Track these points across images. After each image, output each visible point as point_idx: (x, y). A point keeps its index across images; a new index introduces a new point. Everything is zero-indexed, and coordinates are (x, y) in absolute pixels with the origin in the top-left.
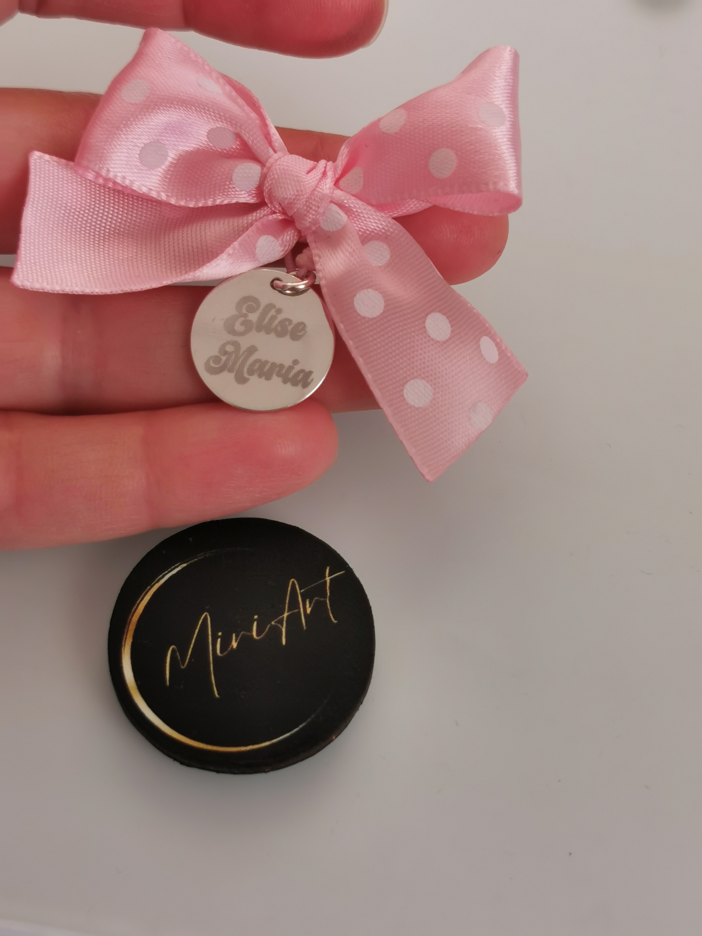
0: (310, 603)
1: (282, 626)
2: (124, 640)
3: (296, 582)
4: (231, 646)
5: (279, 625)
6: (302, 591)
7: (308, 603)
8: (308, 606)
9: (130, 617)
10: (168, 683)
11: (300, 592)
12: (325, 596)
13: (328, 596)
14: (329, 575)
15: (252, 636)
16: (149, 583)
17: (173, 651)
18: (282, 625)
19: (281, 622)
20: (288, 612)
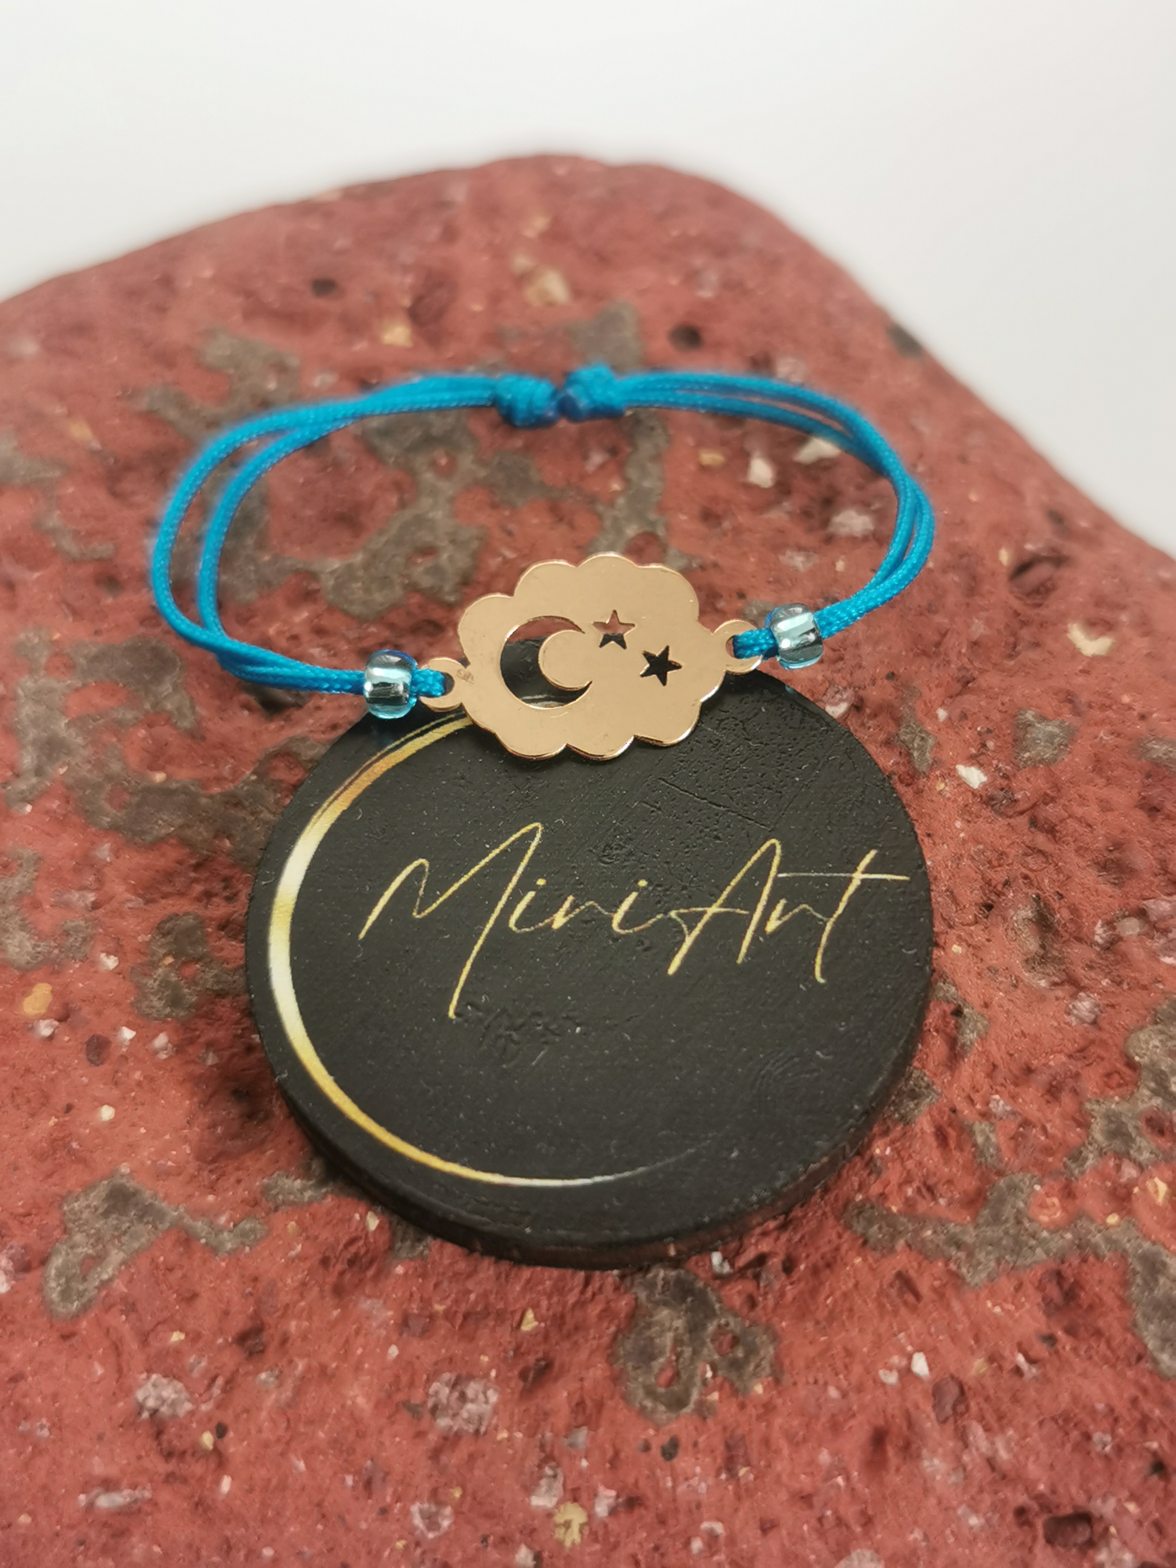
0: (784, 912)
1: (690, 933)
6: (781, 875)
7: (779, 907)
8: (776, 913)
13: (835, 916)
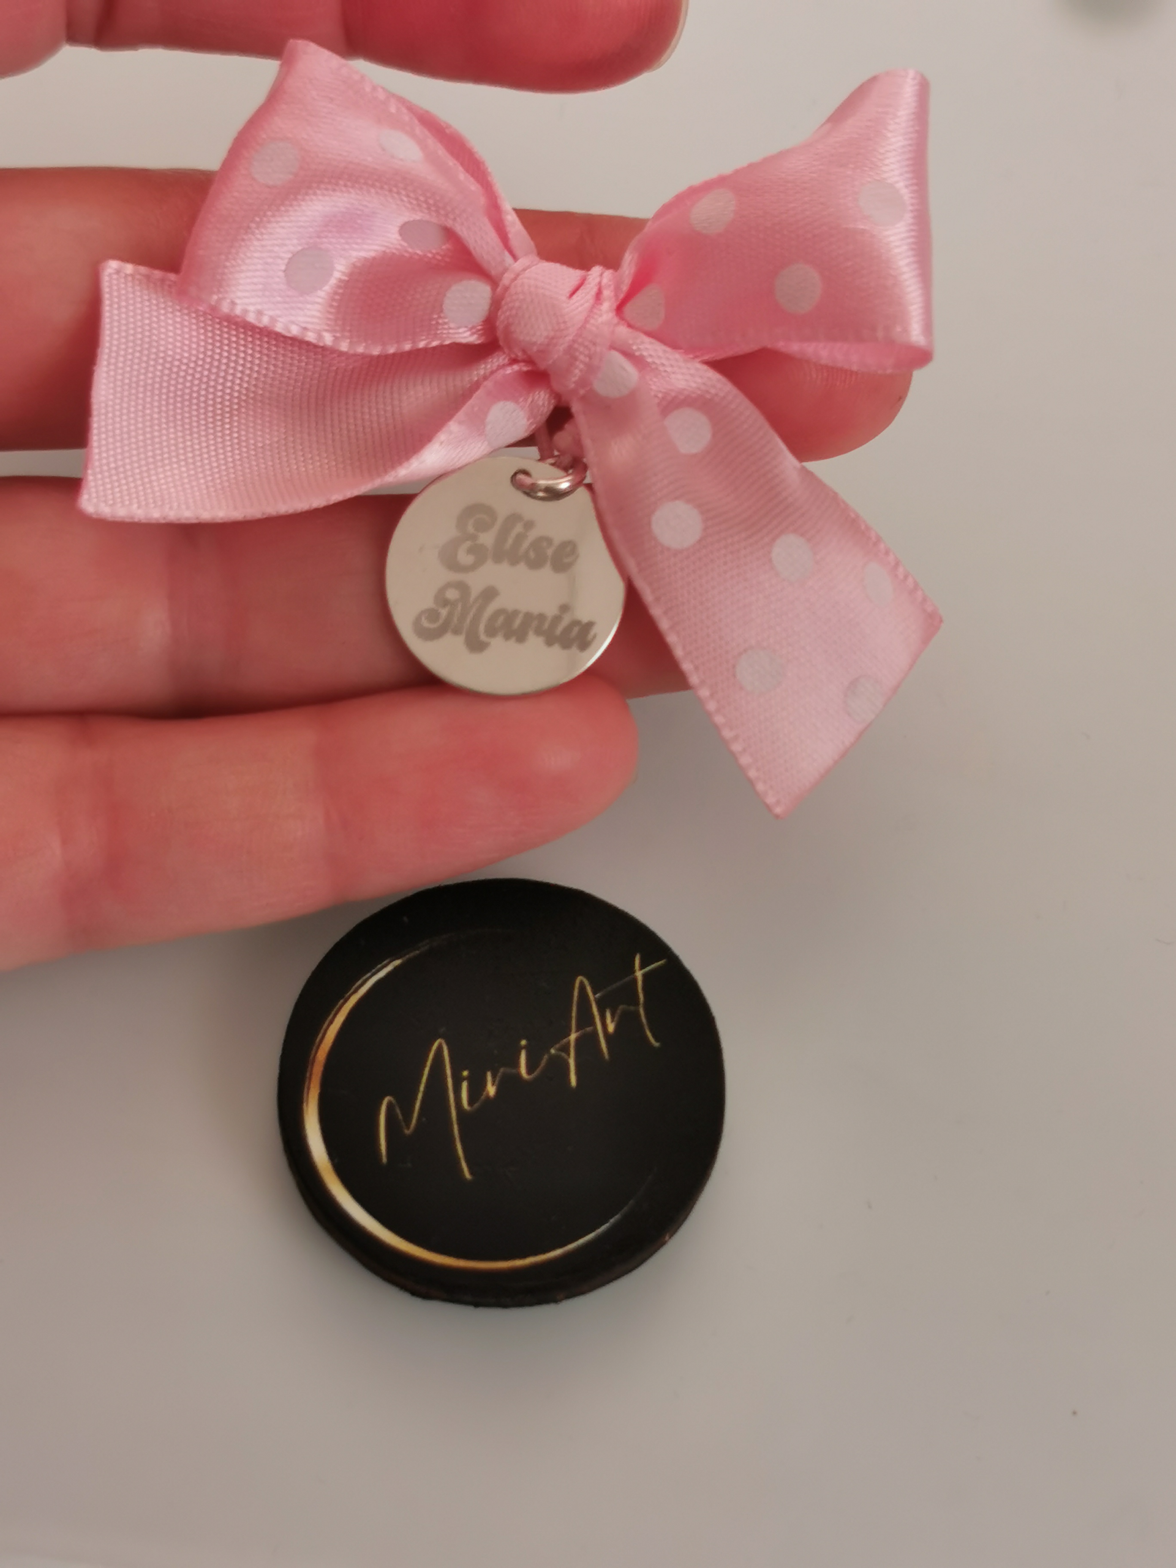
2: (306, 1090)
3: (586, 982)
4: (485, 1093)
5: (563, 1054)
9: (313, 1052)
10: (384, 1159)
11: (595, 998)
12: (635, 1001)
14: (642, 967)
15: (519, 1075)
16: (342, 994)
17: (390, 1107)
18: (569, 1055)
19: (566, 1049)
20: (577, 1031)
